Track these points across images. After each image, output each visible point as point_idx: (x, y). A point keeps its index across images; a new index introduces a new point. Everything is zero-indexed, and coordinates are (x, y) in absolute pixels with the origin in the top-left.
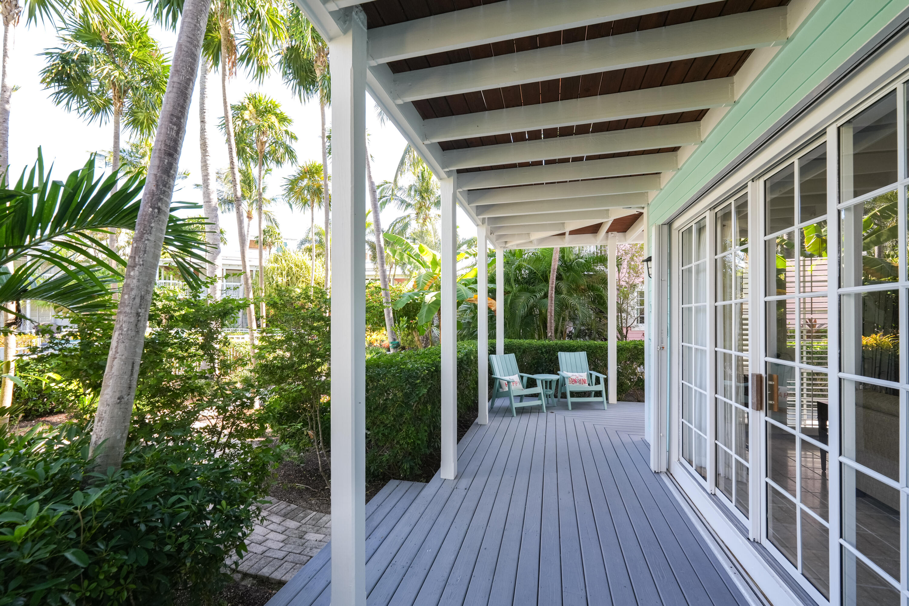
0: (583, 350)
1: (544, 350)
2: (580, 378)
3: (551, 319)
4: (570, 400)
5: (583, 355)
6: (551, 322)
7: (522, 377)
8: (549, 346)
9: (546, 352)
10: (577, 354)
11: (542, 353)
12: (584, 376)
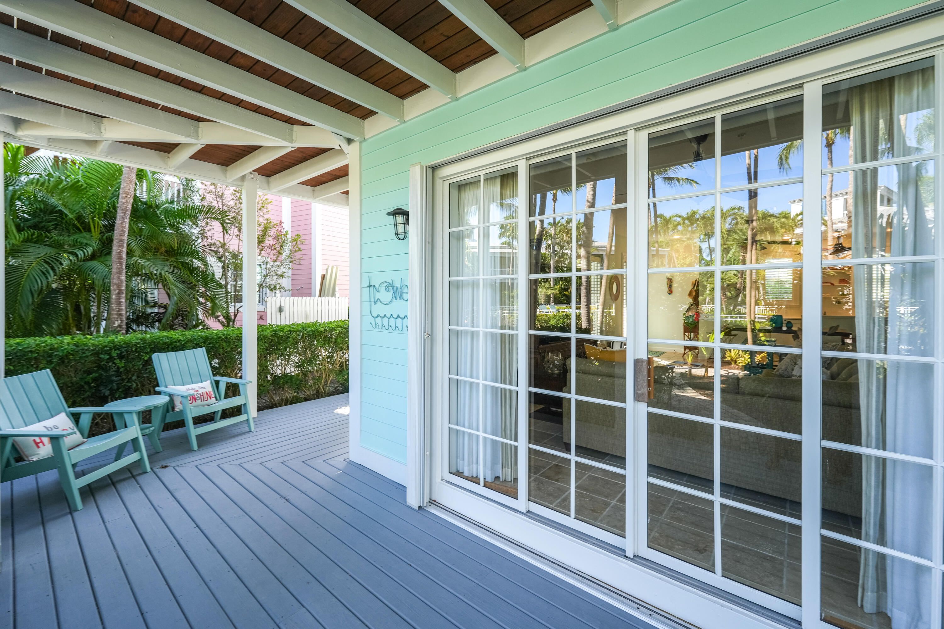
0: (198, 346)
1: (114, 354)
2: (201, 391)
3: (119, 296)
4: (194, 431)
5: (201, 353)
6: (120, 303)
7: (76, 417)
8: (128, 344)
9: (121, 357)
10: (189, 353)
11: (111, 359)
12: (206, 386)
